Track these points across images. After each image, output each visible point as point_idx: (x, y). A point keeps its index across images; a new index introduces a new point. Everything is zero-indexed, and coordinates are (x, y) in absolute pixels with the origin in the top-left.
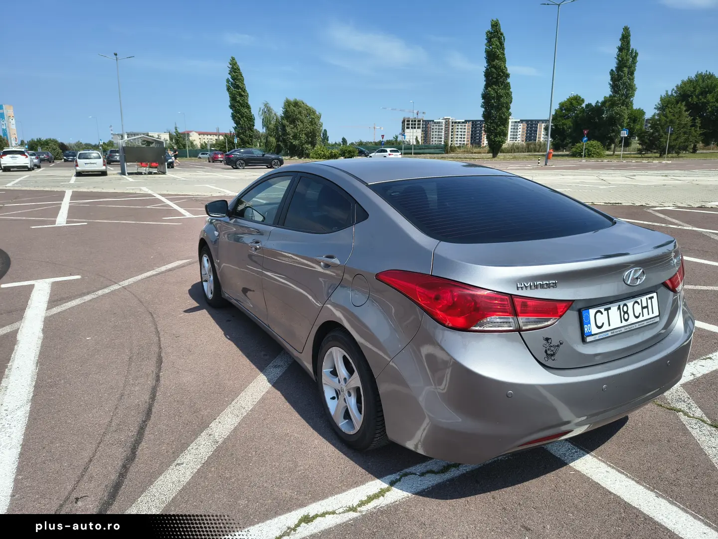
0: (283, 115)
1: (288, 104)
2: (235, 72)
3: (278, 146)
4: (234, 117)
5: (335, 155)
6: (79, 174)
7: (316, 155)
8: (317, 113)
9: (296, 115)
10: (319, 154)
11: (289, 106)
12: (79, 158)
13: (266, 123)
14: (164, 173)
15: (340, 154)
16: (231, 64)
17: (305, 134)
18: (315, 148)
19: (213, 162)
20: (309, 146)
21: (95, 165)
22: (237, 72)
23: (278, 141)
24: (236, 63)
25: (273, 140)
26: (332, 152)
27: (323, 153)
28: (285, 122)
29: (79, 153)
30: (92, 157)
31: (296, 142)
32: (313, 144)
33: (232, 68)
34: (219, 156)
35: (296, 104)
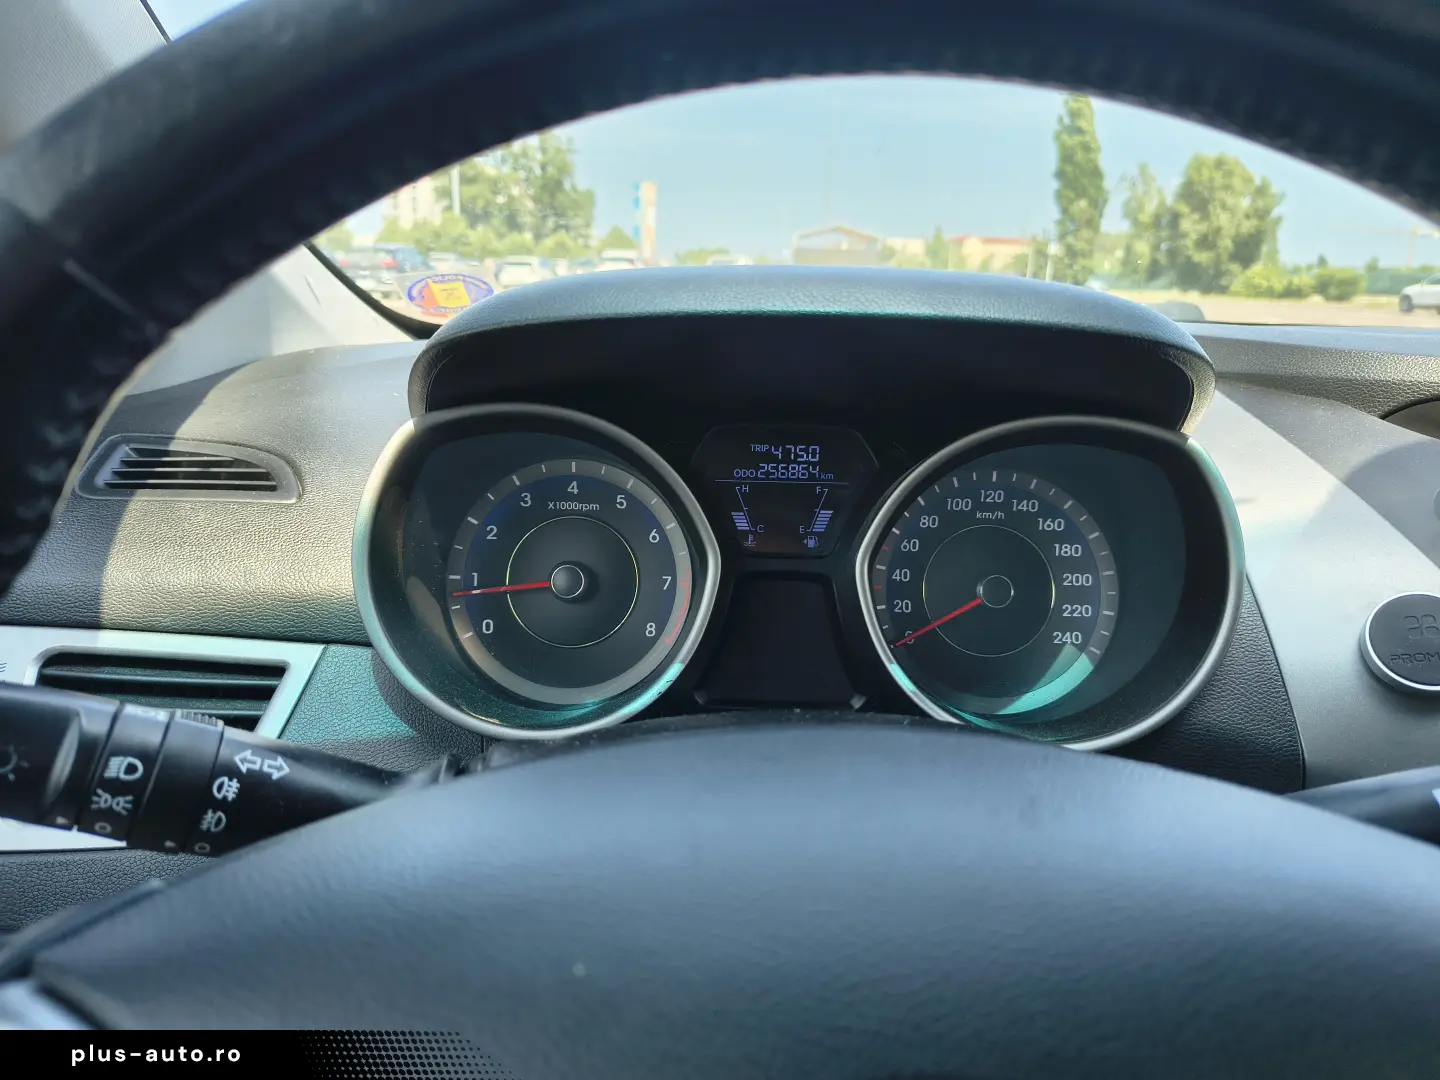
5: (1298, 290)
7: (1247, 288)
9: (1215, 192)
10: (1255, 287)
11: (1199, 169)
15: (1312, 289)
18: (1247, 272)
23: (1154, 253)
25: (1142, 249)
26: (1291, 284)
27: (1265, 284)
28: (1181, 207)
31: (1200, 258)
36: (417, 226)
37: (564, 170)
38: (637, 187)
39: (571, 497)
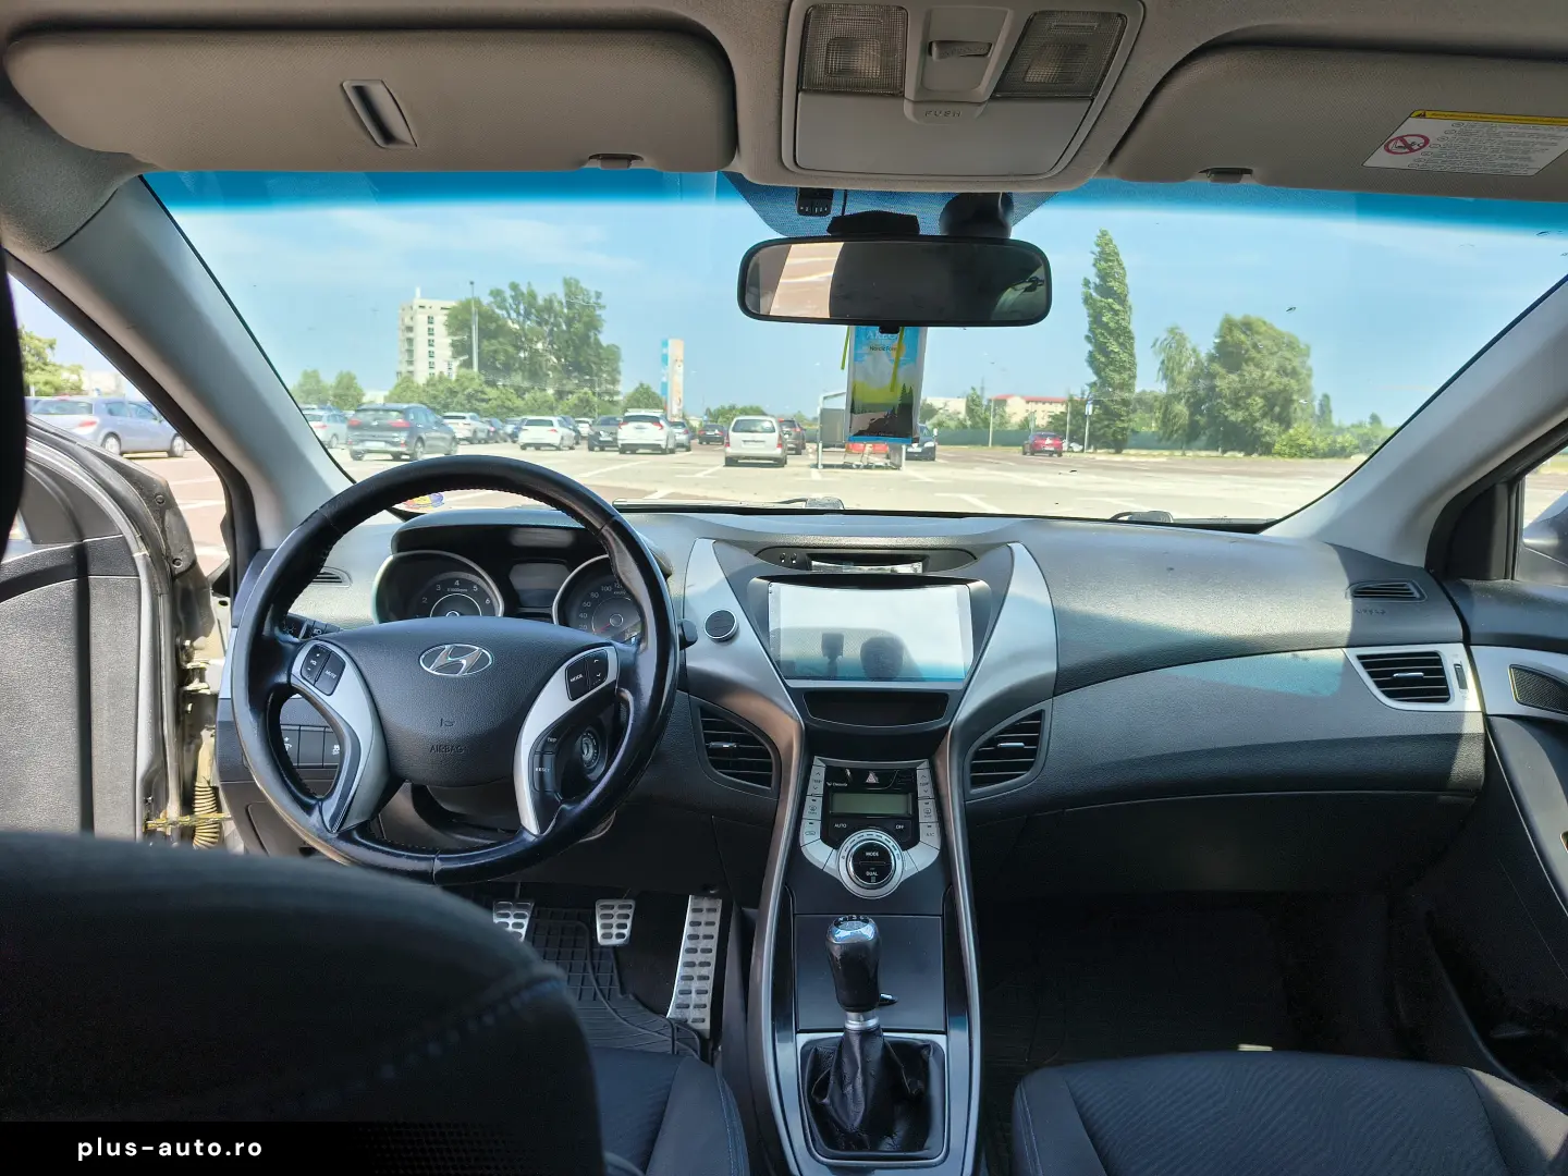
0: (1213, 351)
1: (1229, 325)
2: (1107, 261)
3: (1193, 425)
4: (1092, 360)
5: (1343, 449)
6: (731, 461)
7: (1291, 447)
8: (1302, 346)
9: (1247, 351)
10: (1299, 446)
11: (1231, 330)
12: (734, 430)
13: (1168, 371)
14: (898, 467)
15: (1357, 447)
16: (1098, 245)
17: (1264, 397)
18: (1291, 431)
19: (1032, 454)
20: (1275, 428)
21: (761, 445)
22: (1110, 261)
23: (1192, 414)
24: (1111, 240)
25: (1181, 408)
26: (1335, 442)
27: (1310, 443)
28: (1216, 367)
29: (735, 420)
30: (758, 428)
31: (1236, 416)
32: (1285, 421)
33: (1101, 253)
34: (1048, 441)
35: (1247, 326)
36: (430, 383)
37: (593, 325)
38: (665, 344)
39: (456, 587)
